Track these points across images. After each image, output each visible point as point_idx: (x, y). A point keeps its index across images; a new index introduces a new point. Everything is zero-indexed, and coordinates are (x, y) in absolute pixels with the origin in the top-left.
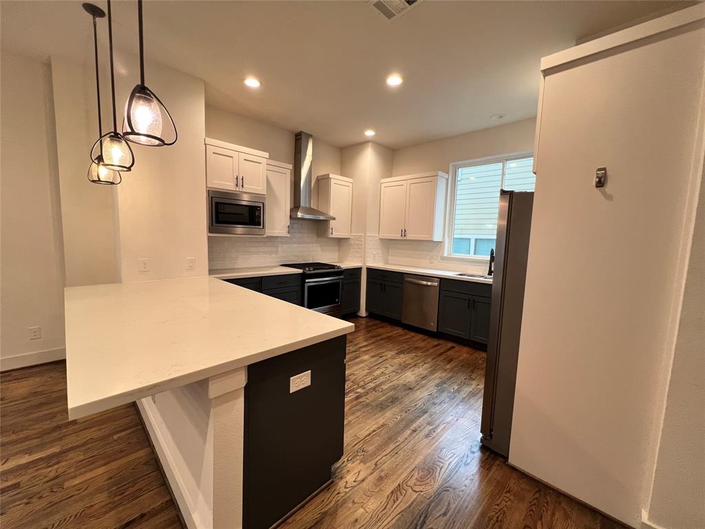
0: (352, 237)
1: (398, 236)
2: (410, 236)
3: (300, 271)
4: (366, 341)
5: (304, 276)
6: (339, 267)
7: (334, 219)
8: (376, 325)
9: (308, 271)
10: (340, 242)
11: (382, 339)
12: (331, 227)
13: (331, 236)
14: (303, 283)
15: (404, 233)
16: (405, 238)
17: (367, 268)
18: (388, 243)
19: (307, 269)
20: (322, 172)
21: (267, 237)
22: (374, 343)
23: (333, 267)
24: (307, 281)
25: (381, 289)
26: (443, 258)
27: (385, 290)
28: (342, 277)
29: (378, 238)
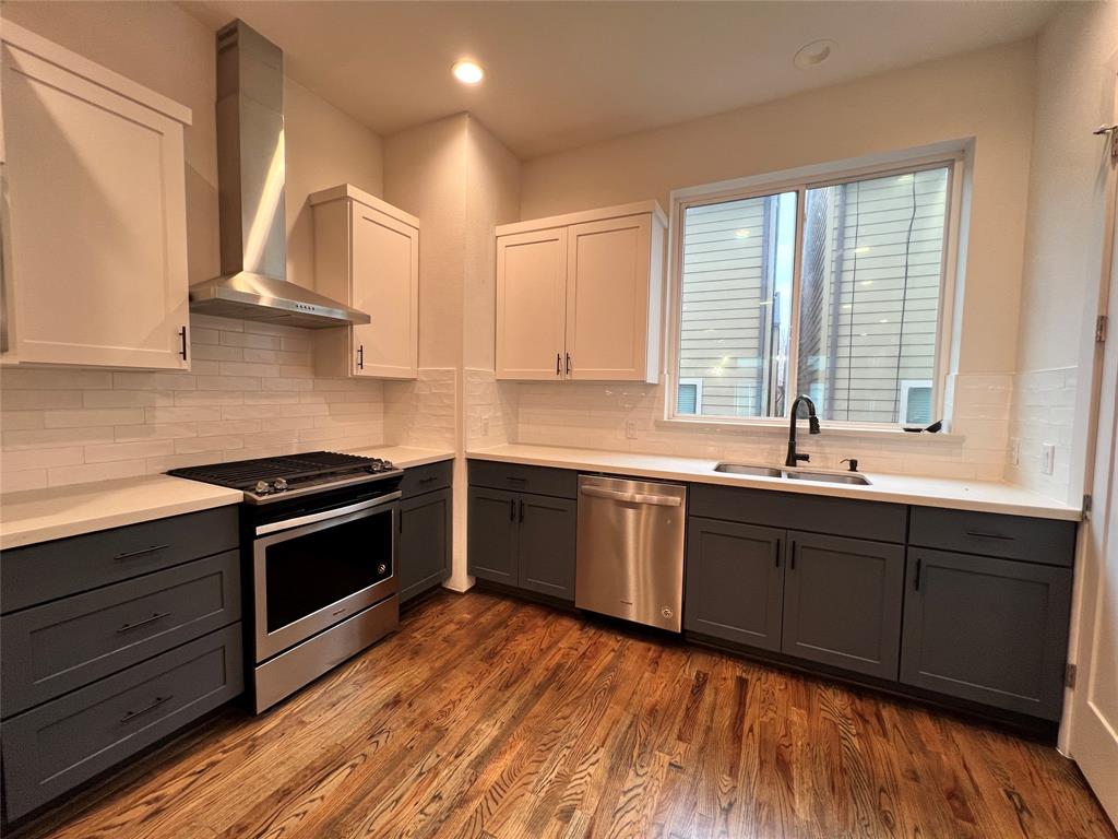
0: (422, 378)
1: (548, 373)
2: (580, 372)
3: (231, 495)
4: (488, 713)
5: (248, 515)
6: (386, 466)
7: (366, 319)
8: (502, 624)
9: (263, 495)
10: (387, 390)
11: (539, 691)
12: (356, 347)
13: (357, 372)
14: (247, 538)
15: (564, 363)
16: (568, 377)
17: (469, 461)
18: (518, 391)
19: (262, 486)
20: (322, 183)
21: (25, 368)
22: (516, 719)
23: (366, 465)
24: (260, 530)
25: (512, 517)
26: (662, 426)
27: (521, 518)
28: (398, 494)
29: (492, 379)
